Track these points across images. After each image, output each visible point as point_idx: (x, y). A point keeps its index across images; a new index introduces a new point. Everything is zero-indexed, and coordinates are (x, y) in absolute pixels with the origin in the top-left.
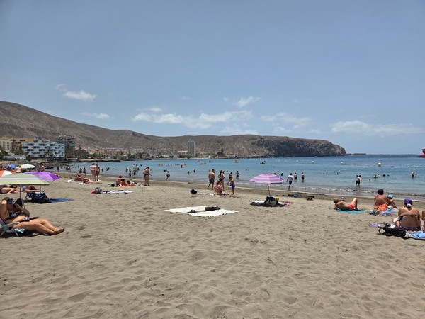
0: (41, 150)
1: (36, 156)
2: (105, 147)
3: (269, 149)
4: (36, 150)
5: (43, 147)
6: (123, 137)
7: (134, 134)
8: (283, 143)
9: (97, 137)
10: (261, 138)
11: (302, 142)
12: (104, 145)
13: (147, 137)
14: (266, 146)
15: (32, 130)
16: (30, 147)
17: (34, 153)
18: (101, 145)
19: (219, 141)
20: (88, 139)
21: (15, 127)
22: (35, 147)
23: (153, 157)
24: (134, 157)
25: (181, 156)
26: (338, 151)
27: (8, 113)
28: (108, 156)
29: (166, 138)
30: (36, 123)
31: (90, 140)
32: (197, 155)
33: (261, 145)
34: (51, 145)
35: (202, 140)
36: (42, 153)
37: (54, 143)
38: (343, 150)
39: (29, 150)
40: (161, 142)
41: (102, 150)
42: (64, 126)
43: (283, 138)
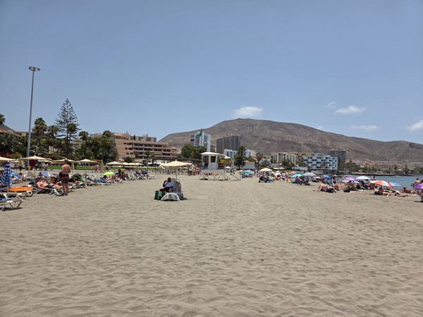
0: (318, 163)
1: (314, 167)
2: (374, 160)
4: (314, 163)
5: (319, 160)
6: (397, 149)
7: (411, 145)
9: (366, 150)
12: (373, 157)
15: (308, 145)
16: (310, 160)
17: (313, 165)
18: (370, 158)
20: (356, 151)
21: (295, 143)
22: (313, 160)
24: (413, 171)
27: (291, 132)
28: (379, 170)
30: (310, 139)
31: (359, 153)
34: (327, 158)
36: (319, 165)
37: (328, 156)
39: (308, 163)
41: (372, 164)
42: (334, 141)
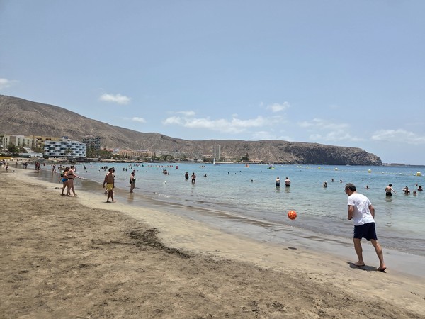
0: (62, 149)
1: (58, 154)
3: (297, 156)
4: (58, 149)
5: (64, 146)
6: (152, 139)
7: (163, 137)
8: (313, 150)
9: (128, 139)
10: (290, 144)
11: (333, 149)
12: (133, 147)
13: (174, 141)
14: (294, 152)
16: (52, 146)
17: (56, 151)
18: (130, 147)
19: (246, 145)
20: (119, 140)
21: (53, 128)
22: (57, 146)
23: (177, 160)
24: (159, 159)
25: (205, 160)
26: (373, 160)
28: (132, 158)
29: (193, 142)
30: (72, 124)
31: (121, 142)
32: (222, 159)
33: (289, 151)
34: (73, 144)
35: (228, 145)
36: (63, 152)
37: (76, 142)
38: (379, 159)
39: (50, 148)
40: (188, 146)
41: (128, 151)
42: (97, 128)
43: (312, 144)
